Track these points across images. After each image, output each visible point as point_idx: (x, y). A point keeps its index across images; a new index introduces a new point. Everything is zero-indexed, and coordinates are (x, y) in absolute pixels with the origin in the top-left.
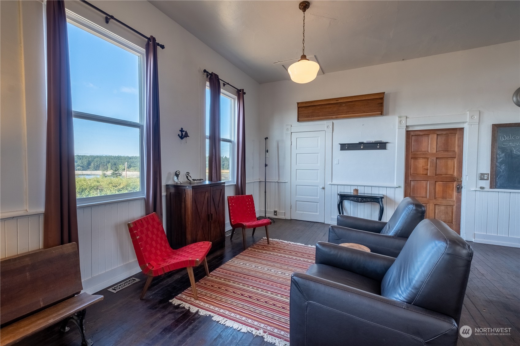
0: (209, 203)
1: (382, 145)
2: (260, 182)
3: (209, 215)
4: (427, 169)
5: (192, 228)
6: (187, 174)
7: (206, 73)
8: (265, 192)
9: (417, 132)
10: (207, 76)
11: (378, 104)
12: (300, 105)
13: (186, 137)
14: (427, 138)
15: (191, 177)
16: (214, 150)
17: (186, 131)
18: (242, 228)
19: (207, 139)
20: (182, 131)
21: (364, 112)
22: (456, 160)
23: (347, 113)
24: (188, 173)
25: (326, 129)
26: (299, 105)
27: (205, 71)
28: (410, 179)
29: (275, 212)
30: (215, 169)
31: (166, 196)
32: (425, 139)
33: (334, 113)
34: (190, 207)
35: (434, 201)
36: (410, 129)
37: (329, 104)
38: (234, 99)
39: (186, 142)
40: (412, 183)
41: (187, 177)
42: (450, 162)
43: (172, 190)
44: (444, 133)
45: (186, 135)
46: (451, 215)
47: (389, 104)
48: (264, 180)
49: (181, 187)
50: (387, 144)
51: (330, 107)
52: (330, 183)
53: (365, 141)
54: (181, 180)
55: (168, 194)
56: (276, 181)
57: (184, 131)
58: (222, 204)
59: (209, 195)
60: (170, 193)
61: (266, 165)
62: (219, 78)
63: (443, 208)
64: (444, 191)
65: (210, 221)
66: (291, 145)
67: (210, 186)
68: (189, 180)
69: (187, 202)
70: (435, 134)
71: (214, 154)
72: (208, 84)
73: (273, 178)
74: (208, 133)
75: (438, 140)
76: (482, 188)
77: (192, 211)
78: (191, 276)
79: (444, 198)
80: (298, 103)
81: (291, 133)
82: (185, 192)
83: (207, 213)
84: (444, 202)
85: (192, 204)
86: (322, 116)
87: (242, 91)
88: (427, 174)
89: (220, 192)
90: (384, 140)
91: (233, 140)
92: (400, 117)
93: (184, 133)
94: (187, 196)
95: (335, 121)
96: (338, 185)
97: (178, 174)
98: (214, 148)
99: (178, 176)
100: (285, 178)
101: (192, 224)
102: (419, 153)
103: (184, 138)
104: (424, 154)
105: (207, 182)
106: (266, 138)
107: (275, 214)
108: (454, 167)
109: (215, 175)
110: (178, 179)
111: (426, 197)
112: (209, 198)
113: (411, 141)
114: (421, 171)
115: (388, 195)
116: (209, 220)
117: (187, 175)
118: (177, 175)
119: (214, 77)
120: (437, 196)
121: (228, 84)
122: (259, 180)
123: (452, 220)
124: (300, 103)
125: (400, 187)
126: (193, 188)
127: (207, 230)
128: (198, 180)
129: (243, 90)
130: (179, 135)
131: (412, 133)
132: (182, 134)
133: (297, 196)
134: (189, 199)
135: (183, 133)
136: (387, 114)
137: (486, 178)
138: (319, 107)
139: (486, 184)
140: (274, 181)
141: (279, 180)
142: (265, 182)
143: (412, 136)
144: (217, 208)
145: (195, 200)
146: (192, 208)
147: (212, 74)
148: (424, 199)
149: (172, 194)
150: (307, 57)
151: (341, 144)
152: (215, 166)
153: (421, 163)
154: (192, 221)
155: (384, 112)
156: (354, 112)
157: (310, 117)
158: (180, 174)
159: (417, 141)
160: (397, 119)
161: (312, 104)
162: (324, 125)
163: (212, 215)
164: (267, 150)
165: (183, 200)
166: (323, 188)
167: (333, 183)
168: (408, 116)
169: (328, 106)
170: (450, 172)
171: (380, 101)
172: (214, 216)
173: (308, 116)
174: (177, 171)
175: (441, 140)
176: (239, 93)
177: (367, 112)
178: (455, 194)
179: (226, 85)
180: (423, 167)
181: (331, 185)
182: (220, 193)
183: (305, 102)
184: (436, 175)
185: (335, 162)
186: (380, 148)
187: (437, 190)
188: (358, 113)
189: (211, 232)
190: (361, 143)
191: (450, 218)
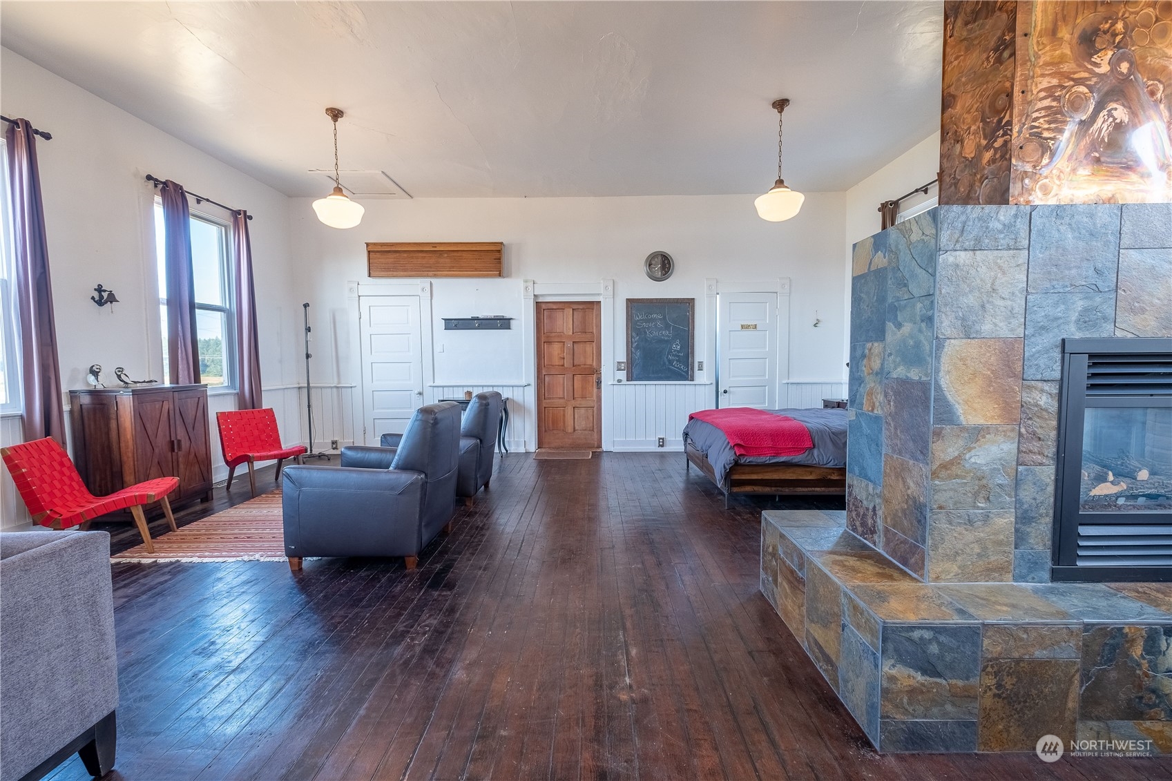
0: (172, 422)
1: (502, 323)
2: (299, 388)
3: (173, 441)
4: (564, 358)
5: (136, 463)
6: (119, 371)
7: (152, 182)
8: (309, 406)
9: (549, 304)
10: (156, 186)
11: (495, 259)
12: (371, 248)
13: (111, 302)
14: (561, 314)
15: (127, 376)
16: (180, 326)
17: (111, 291)
18: (246, 463)
19: (163, 304)
20: (100, 289)
21: (476, 270)
22: (594, 344)
23: (451, 268)
24: (121, 369)
25: (419, 293)
26: (369, 247)
27: (149, 178)
28: (544, 373)
29: (334, 443)
30: (185, 362)
31: (71, 412)
32: (559, 315)
33: (431, 267)
34: (130, 427)
35: (573, 402)
36: (540, 300)
37: (423, 251)
38: (226, 227)
39: (112, 312)
40: (547, 378)
41: (119, 377)
42: (588, 348)
43: (86, 400)
44: (581, 307)
45: (112, 298)
46: (592, 419)
47: (511, 259)
48: (306, 385)
49: (106, 394)
50: (511, 321)
51: (424, 257)
52: (432, 384)
53: (481, 317)
54: (106, 381)
55: (77, 408)
56: (332, 386)
57: (105, 291)
58: (203, 423)
59: (171, 407)
60: (81, 405)
61: (308, 356)
62: (185, 189)
63: (583, 411)
64: (583, 388)
65: (176, 451)
66: (360, 318)
67: (174, 390)
68: (122, 381)
69: (122, 419)
70: (570, 308)
71: (181, 334)
72: (158, 199)
73: (324, 377)
74: (163, 293)
75: (575, 317)
76: (619, 381)
77: (134, 433)
78: (140, 519)
79: (583, 397)
80: (368, 244)
81: (359, 296)
82: (117, 402)
83: (168, 439)
84: (584, 403)
85: (133, 420)
86: (412, 270)
87: (242, 213)
88: (563, 365)
89: (197, 402)
90: (507, 316)
91: (228, 306)
92: (526, 281)
93: (105, 295)
94: (120, 407)
95: (434, 281)
96: (443, 387)
97: (98, 370)
98: (179, 322)
99: (98, 375)
100: (352, 379)
101: (135, 455)
102: (553, 335)
103: (106, 302)
104: (558, 336)
105: (167, 384)
106: (306, 306)
107: (334, 446)
108: (593, 354)
109: (186, 373)
110: (97, 379)
111: (564, 398)
112: (172, 412)
113: (542, 318)
114: (556, 361)
115: (516, 398)
116: (173, 450)
117: (119, 373)
118: (95, 372)
119: (172, 189)
120: (575, 396)
121: (208, 200)
122: (297, 386)
123: (593, 426)
124: (372, 244)
125: (529, 385)
126: (135, 392)
127: (171, 469)
128: (144, 382)
129: (245, 212)
130: (93, 298)
131: (544, 306)
132: (101, 297)
133: (375, 411)
134: (127, 413)
135: (103, 293)
136: (509, 276)
137: (623, 368)
138: (405, 255)
139: (622, 375)
140: (329, 385)
141: (339, 383)
142: (308, 387)
143: (544, 310)
144: (190, 429)
145: (139, 415)
146: (133, 428)
147: (165, 184)
148: (562, 401)
149: (84, 407)
150: (345, 191)
151: (445, 320)
152: (184, 357)
153: (556, 349)
154: (135, 450)
155: (504, 272)
156: (461, 268)
157: (390, 271)
158: (102, 371)
159: (550, 317)
160: (522, 285)
161: (393, 249)
162: (417, 285)
163: (179, 442)
164: (309, 327)
165: (114, 416)
166: (420, 394)
167: (435, 384)
168: (536, 281)
169: (420, 254)
170: (589, 362)
171: (497, 255)
172: (185, 444)
173: (388, 269)
174: (93, 366)
175: (578, 315)
176: (237, 217)
177: (480, 271)
178: (595, 390)
179: (202, 203)
180: (558, 354)
181: (432, 388)
182: (196, 404)
183: (381, 243)
184: (573, 366)
185: (437, 349)
186: (502, 328)
187: (575, 387)
188: (467, 271)
189: (178, 471)
190: (474, 319)
191: (591, 425)
